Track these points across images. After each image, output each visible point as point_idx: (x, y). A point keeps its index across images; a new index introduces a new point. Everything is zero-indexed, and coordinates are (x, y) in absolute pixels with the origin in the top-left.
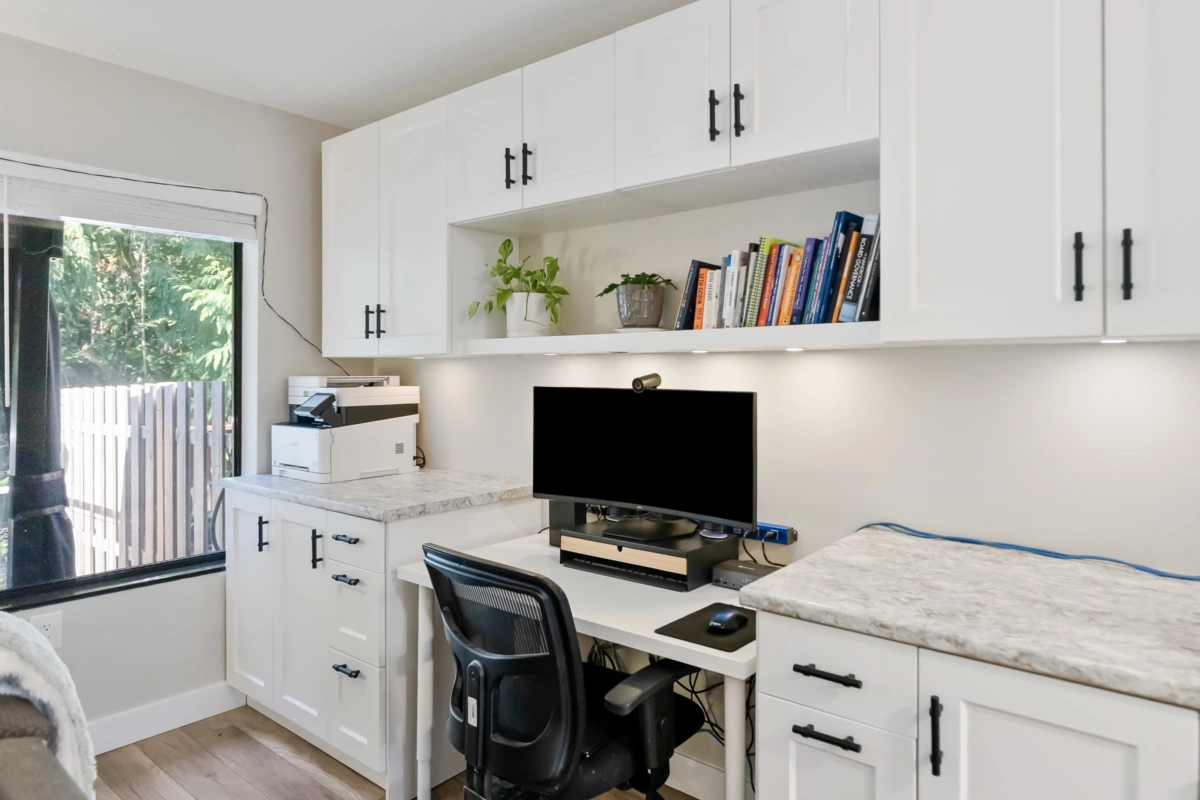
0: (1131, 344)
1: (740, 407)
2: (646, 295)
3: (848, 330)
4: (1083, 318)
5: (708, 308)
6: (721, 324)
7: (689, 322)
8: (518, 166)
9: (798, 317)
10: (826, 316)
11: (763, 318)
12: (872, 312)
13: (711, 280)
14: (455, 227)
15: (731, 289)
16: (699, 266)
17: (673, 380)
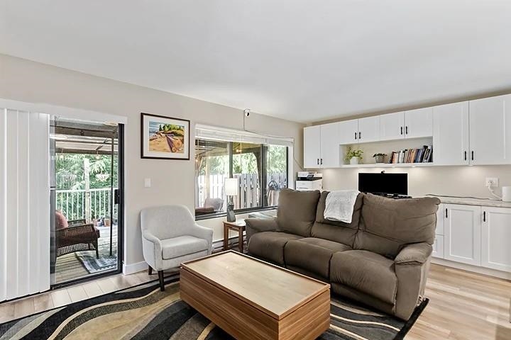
0: (474, 166)
1: (405, 176)
2: (381, 157)
3: (425, 164)
4: (466, 163)
5: (395, 160)
6: (398, 162)
7: (391, 162)
8: (358, 135)
9: (415, 162)
10: (421, 161)
11: (408, 162)
12: (431, 160)
13: (396, 155)
14: (340, 145)
15: (400, 156)
16: (393, 153)
17: (387, 172)
